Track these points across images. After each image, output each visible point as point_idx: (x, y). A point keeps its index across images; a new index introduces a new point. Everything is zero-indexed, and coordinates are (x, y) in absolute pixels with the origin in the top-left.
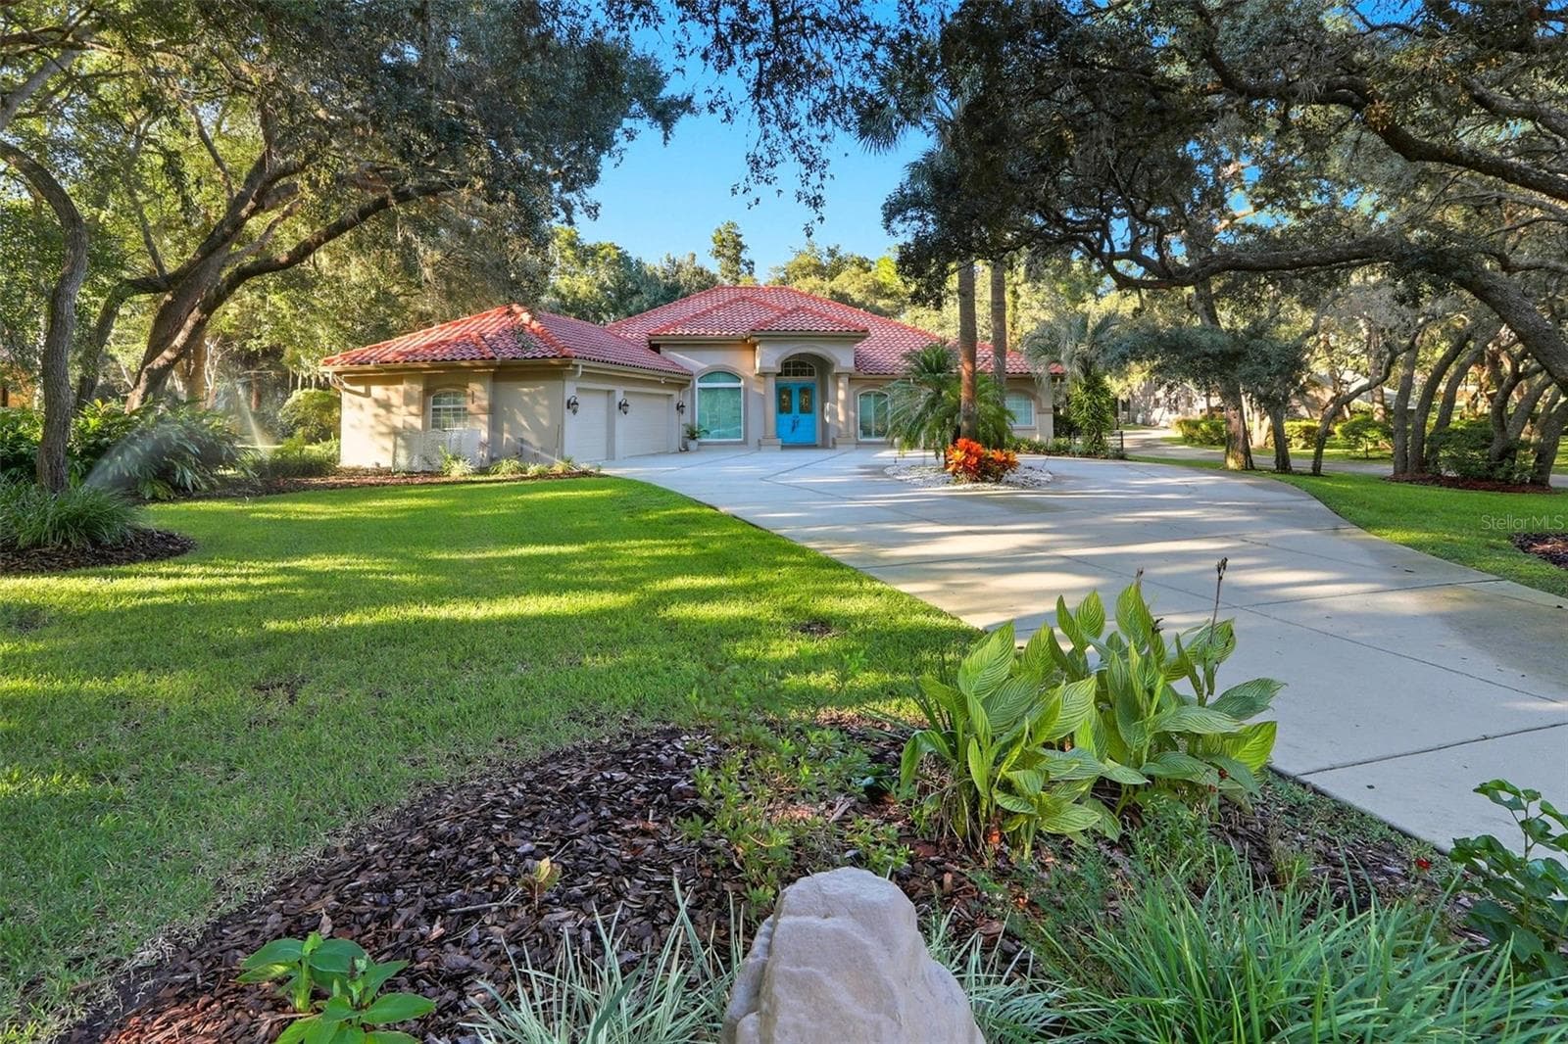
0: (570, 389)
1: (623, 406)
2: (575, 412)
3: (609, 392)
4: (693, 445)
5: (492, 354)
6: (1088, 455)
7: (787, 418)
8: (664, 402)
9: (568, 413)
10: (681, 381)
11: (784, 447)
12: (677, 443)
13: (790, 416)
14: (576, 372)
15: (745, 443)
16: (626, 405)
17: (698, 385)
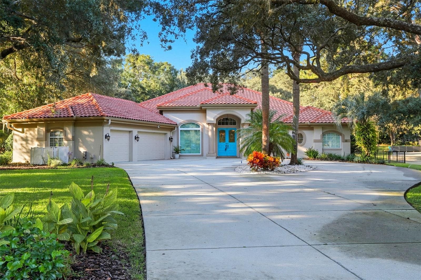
0: (107, 130)
1: (137, 138)
2: (108, 140)
3: (130, 132)
4: (177, 156)
5: (73, 115)
6: (363, 162)
7: (223, 145)
8: (162, 137)
9: (105, 141)
10: (172, 127)
11: (217, 157)
12: (169, 154)
13: (224, 144)
14: (108, 123)
15: (202, 155)
16: (138, 137)
17: (180, 129)
